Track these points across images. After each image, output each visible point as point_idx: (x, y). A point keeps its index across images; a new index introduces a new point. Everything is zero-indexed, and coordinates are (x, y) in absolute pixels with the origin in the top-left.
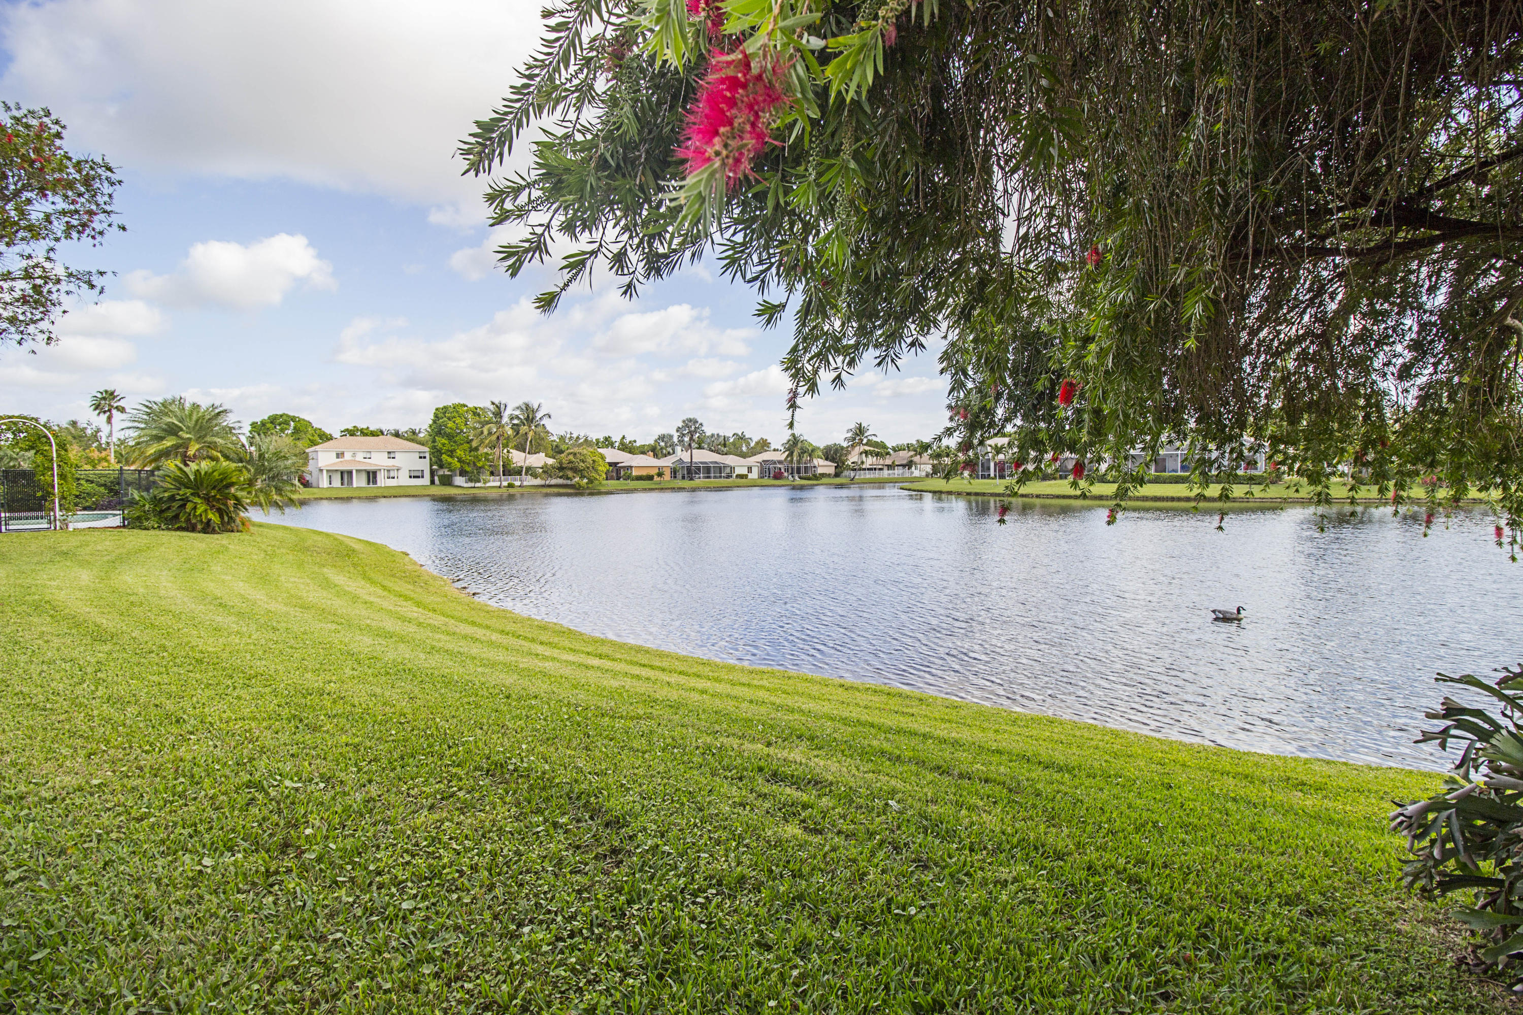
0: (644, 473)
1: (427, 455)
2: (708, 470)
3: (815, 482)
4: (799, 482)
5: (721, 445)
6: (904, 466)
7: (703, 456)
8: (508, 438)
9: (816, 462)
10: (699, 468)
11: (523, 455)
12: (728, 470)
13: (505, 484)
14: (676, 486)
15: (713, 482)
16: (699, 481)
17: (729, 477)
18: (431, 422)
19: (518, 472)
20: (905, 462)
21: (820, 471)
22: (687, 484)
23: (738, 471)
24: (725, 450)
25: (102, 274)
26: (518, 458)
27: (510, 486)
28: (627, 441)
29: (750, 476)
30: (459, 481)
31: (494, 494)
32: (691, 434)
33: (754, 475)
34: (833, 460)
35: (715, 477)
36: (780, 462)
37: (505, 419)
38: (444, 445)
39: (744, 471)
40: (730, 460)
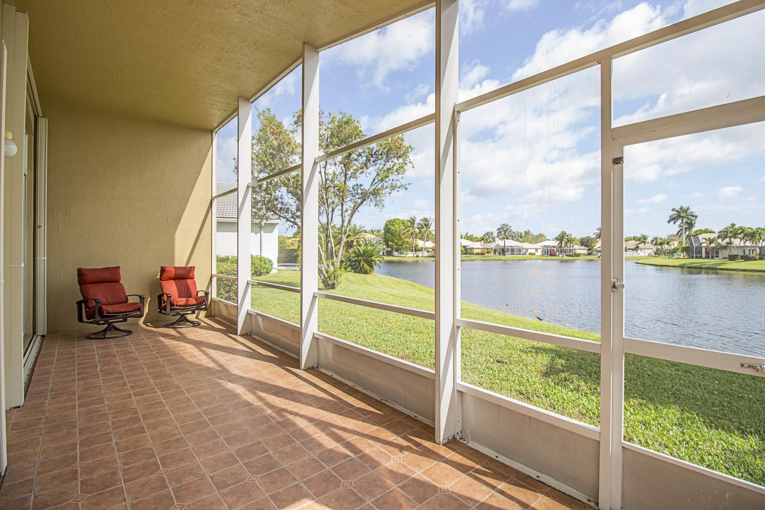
0: (479, 251)
1: (382, 242)
2: (513, 250)
3: (576, 258)
4: (565, 257)
5: (520, 237)
6: (633, 250)
7: (510, 243)
8: (417, 234)
9: (576, 247)
10: (508, 249)
11: (423, 242)
12: (524, 251)
13: (415, 255)
14: (497, 258)
15: (516, 257)
16: (508, 256)
17: (524, 254)
18: (384, 227)
19: (421, 250)
20: (633, 247)
21: (578, 252)
22: (502, 257)
23: (530, 251)
24: (521, 240)
25: (409, 184)
26: (420, 243)
27: (417, 256)
28: (469, 235)
29: (537, 254)
30: (396, 254)
31: (410, 260)
32: (505, 231)
33: (539, 253)
34: (586, 246)
35: (517, 254)
36: (554, 247)
37: (416, 225)
38: (390, 237)
39: (533, 251)
40: (526, 245)
